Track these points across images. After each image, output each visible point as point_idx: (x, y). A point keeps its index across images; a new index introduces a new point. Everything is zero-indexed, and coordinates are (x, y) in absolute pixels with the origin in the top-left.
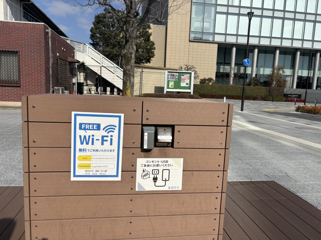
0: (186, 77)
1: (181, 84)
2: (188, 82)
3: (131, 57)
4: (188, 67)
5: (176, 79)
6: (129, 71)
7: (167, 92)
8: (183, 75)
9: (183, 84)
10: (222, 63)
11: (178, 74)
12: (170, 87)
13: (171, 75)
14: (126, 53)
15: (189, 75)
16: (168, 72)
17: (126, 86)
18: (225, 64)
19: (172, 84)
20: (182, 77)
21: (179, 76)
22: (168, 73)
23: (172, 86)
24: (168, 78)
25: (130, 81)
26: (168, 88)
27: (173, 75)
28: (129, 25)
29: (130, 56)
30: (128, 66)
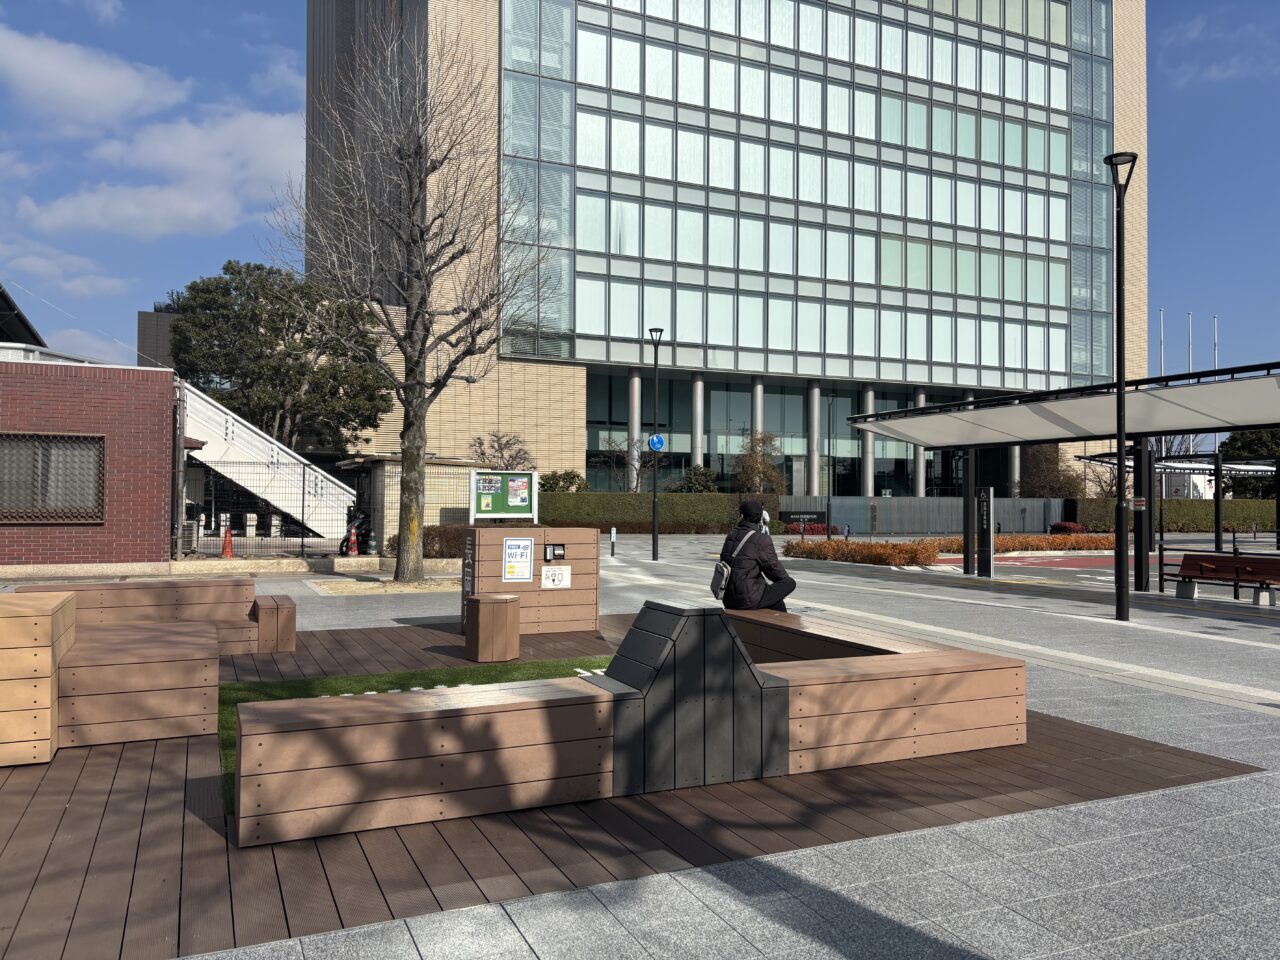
0: (520, 484)
1: (510, 500)
2: (525, 494)
3: (418, 454)
4: (499, 439)
5: (497, 489)
6: (416, 484)
7: (476, 520)
8: (514, 481)
9: (514, 501)
10: (604, 423)
11: (500, 478)
12: (483, 508)
13: (485, 480)
14: (408, 447)
15: (525, 480)
16: (478, 474)
17: (410, 512)
18: (614, 426)
19: (486, 500)
20: (511, 483)
21: (502, 482)
22: (478, 477)
23: (488, 505)
24: (478, 488)
25: (417, 502)
26: (479, 510)
27: (490, 481)
28: (414, 393)
29: (416, 453)
30: (412, 474)
